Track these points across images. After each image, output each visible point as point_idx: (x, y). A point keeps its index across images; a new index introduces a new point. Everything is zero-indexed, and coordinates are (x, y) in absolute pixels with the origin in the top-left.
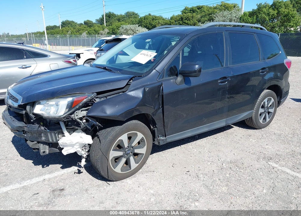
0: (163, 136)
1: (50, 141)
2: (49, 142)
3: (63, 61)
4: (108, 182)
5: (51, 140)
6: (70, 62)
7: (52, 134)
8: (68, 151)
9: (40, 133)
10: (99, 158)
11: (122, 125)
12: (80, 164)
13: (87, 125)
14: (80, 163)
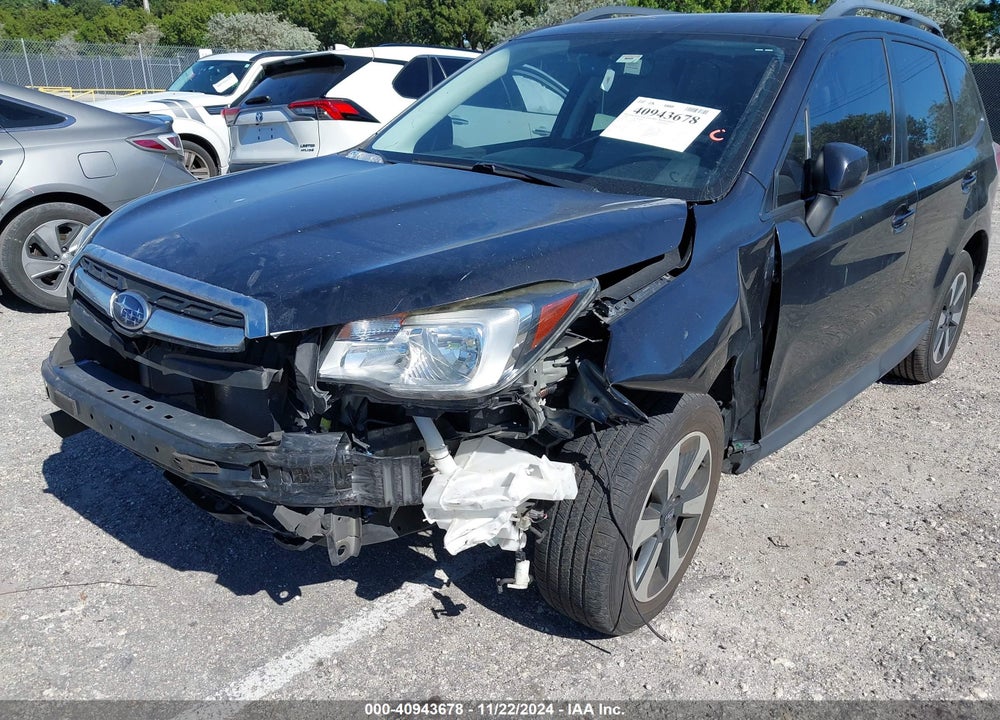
0: (746, 438)
1: (387, 501)
2: (380, 505)
3: (131, 140)
4: (594, 642)
5: (389, 497)
6: (159, 147)
7: (404, 467)
8: (470, 537)
9: (342, 471)
10: (604, 554)
11: (671, 410)
12: (509, 586)
13: (553, 420)
14: (511, 580)
